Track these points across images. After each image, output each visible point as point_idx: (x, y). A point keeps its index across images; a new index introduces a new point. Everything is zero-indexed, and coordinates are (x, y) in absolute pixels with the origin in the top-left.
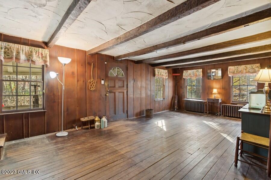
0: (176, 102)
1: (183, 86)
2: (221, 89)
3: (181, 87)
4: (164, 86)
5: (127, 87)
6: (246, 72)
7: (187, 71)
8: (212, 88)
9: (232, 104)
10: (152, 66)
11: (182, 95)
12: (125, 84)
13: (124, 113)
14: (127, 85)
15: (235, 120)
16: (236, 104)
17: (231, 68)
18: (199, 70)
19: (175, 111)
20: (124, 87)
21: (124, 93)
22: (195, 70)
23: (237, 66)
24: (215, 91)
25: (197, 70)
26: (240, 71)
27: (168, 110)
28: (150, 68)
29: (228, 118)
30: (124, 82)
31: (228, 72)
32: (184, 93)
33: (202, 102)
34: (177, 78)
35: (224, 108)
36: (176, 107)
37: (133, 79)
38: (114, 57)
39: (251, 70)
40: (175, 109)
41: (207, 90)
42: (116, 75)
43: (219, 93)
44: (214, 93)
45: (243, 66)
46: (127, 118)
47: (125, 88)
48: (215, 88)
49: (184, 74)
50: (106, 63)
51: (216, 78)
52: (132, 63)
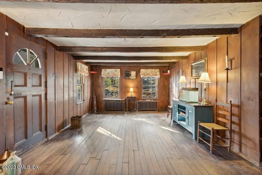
0: (95, 103)
1: (101, 85)
2: (135, 88)
3: (99, 87)
4: (84, 85)
5: (46, 87)
6: (152, 75)
7: (105, 69)
8: (129, 88)
9: (143, 100)
10: (74, 59)
11: (99, 95)
12: (43, 80)
13: (41, 131)
14: (46, 82)
15: (147, 113)
16: (146, 100)
17: (143, 71)
18: (118, 70)
19: (96, 113)
20: (40, 85)
21: (40, 96)
22: (114, 70)
23: (147, 70)
24: (132, 90)
25: (116, 69)
26: (149, 74)
27: (87, 114)
28: (73, 61)
29: (142, 112)
30: (40, 77)
31: (141, 74)
32: (102, 93)
33: (120, 100)
34: (95, 76)
35: (139, 104)
36: (95, 109)
37: (53, 74)
38: (24, 27)
39: (155, 74)
40: (94, 112)
41: (124, 89)
42: (28, 63)
43: (134, 92)
44: (131, 92)
45: (150, 70)
46: (46, 139)
47: (43, 87)
48: (131, 87)
49: (102, 73)
50: (7, 34)
51: (132, 78)
52: (53, 49)
